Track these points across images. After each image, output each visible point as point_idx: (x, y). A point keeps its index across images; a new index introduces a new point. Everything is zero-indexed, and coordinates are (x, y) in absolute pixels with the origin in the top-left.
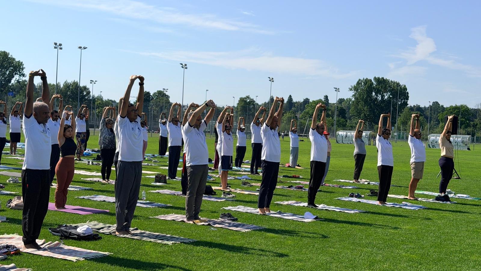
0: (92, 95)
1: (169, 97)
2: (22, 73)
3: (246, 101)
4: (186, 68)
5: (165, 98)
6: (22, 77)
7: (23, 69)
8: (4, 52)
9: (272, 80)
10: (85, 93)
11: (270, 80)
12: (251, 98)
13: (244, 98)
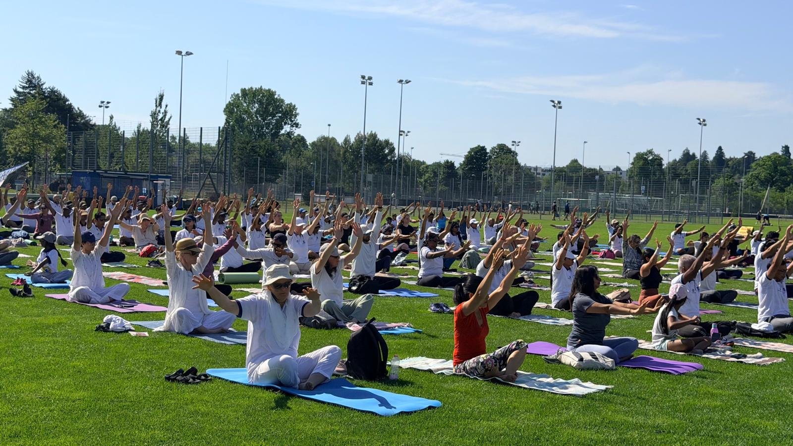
0: (397, 155)
1: (517, 154)
2: (294, 122)
3: (646, 159)
4: (560, 108)
5: (510, 156)
6: (295, 128)
7: (296, 115)
8: (269, 90)
9: (704, 123)
10: (387, 151)
11: (700, 124)
12: (656, 153)
13: (643, 154)
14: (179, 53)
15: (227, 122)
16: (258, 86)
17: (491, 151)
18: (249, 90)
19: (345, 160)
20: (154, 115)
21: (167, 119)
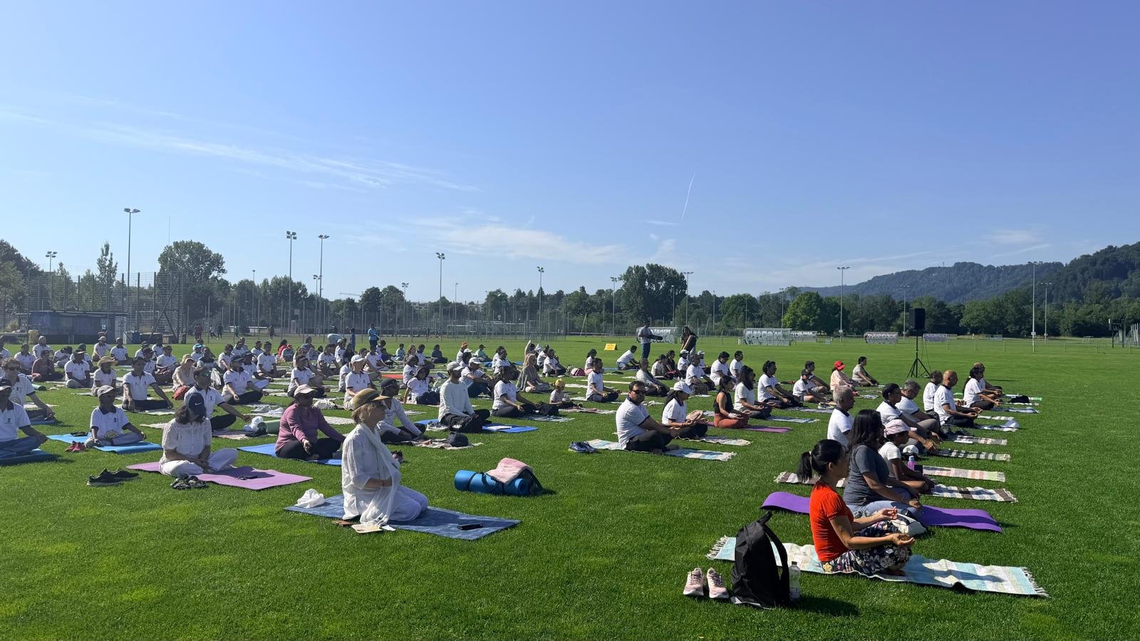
0: (309, 294)
2: (221, 269)
3: (496, 296)
4: (444, 258)
5: (398, 295)
6: (221, 273)
7: (222, 263)
8: (199, 243)
9: (542, 270)
10: (300, 291)
13: (494, 292)
14: (127, 210)
15: (162, 268)
16: (189, 240)
17: (383, 291)
18: (181, 243)
19: (265, 298)
20: (100, 262)
21: (113, 266)
